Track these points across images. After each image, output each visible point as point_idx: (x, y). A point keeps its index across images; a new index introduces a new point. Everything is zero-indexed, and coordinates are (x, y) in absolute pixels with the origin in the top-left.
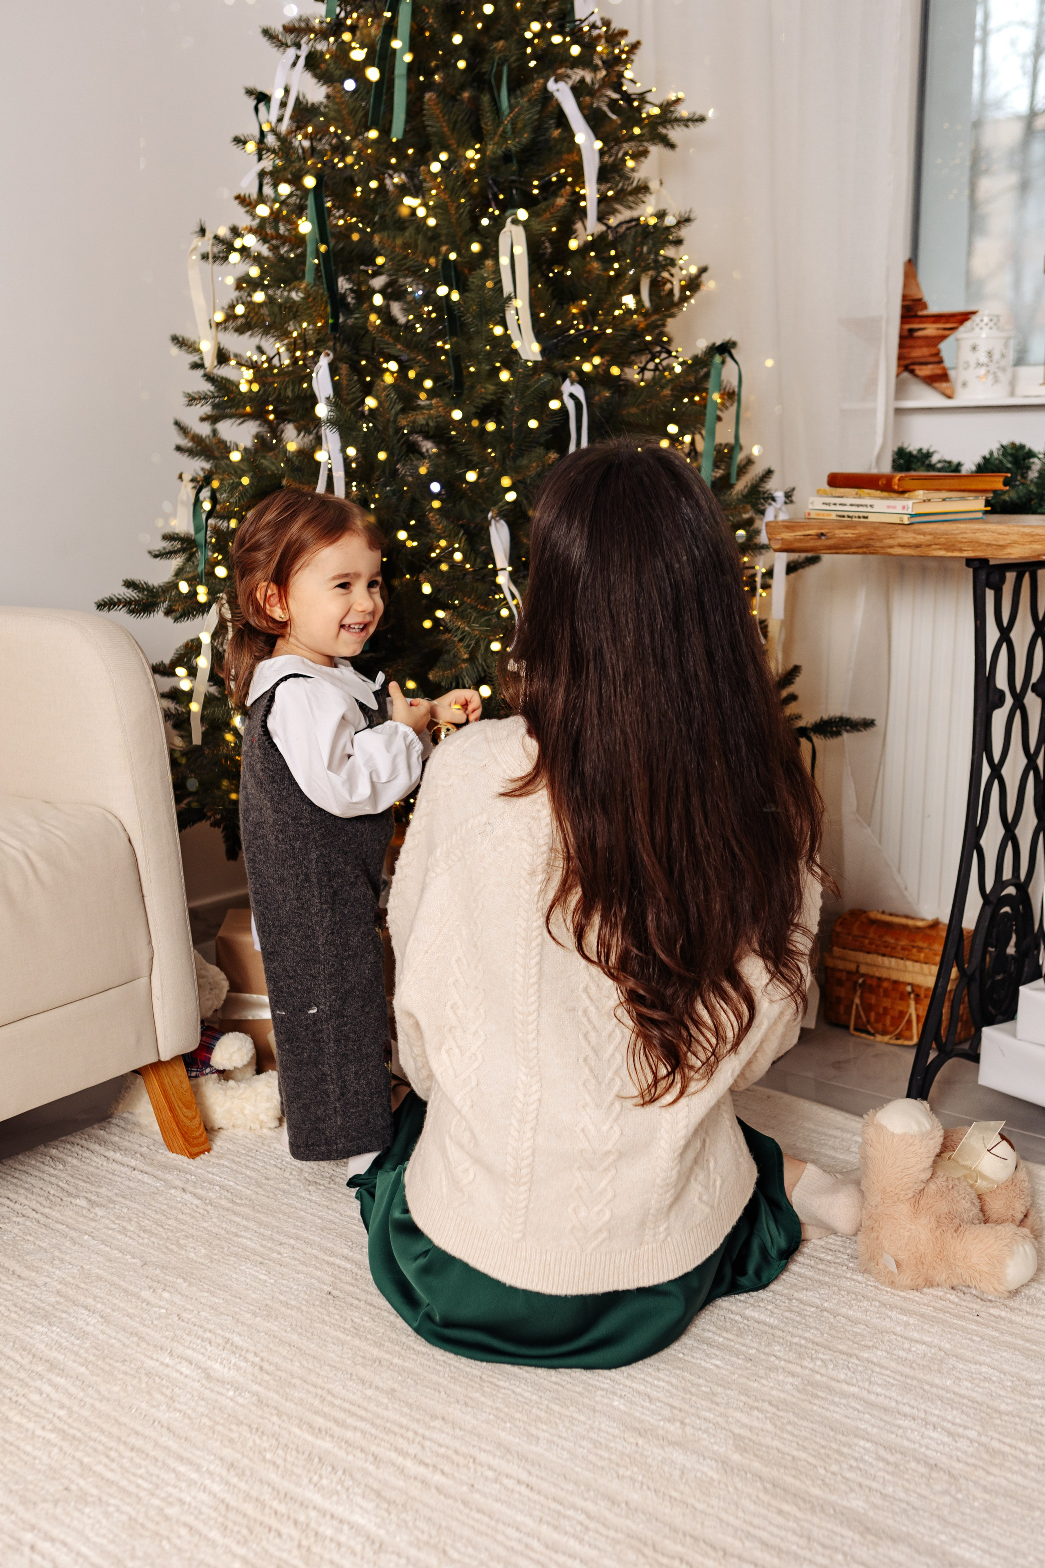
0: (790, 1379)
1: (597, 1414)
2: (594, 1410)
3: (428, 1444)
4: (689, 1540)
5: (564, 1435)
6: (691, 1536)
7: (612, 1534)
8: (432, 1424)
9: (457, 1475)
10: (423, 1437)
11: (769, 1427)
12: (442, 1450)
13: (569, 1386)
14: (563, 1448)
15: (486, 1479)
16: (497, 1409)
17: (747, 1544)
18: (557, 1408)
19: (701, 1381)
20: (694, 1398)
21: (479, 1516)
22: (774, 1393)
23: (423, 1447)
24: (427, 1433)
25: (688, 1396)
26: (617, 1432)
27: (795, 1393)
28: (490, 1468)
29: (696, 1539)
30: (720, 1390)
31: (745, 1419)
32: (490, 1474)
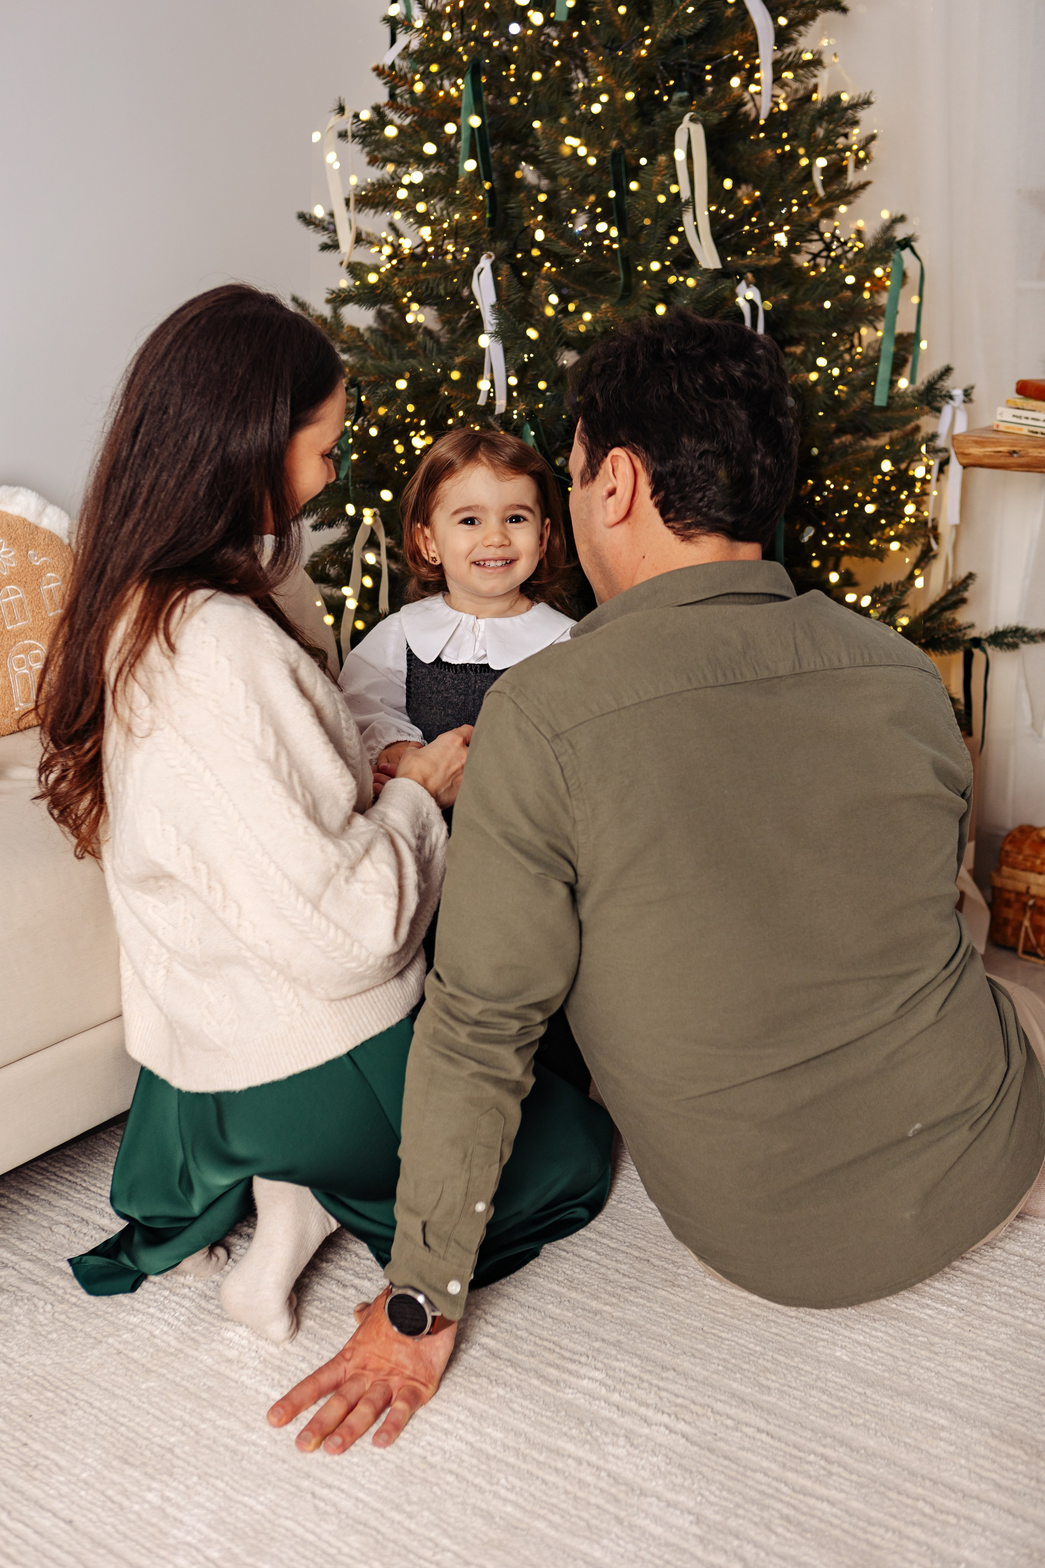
1: (822, 1365)
2: (818, 1361)
3: (664, 1394)
4: (928, 1484)
5: (793, 1385)
6: (931, 1480)
7: (854, 1477)
8: (664, 1375)
9: (698, 1423)
10: (659, 1388)
11: (989, 1375)
12: (679, 1401)
13: (789, 1337)
14: (794, 1398)
15: (727, 1427)
16: (724, 1360)
17: (983, 1486)
18: (782, 1359)
19: (917, 1331)
20: (912, 1348)
21: (726, 1463)
23: (661, 1398)
24: (661, 1384)
25: (907, 1346)
26: (844, 1382)
28: (729, 1417)
29: (935, 1482)
30: (936, 1340)
31: (965, 1368)
32: (729, 1422)
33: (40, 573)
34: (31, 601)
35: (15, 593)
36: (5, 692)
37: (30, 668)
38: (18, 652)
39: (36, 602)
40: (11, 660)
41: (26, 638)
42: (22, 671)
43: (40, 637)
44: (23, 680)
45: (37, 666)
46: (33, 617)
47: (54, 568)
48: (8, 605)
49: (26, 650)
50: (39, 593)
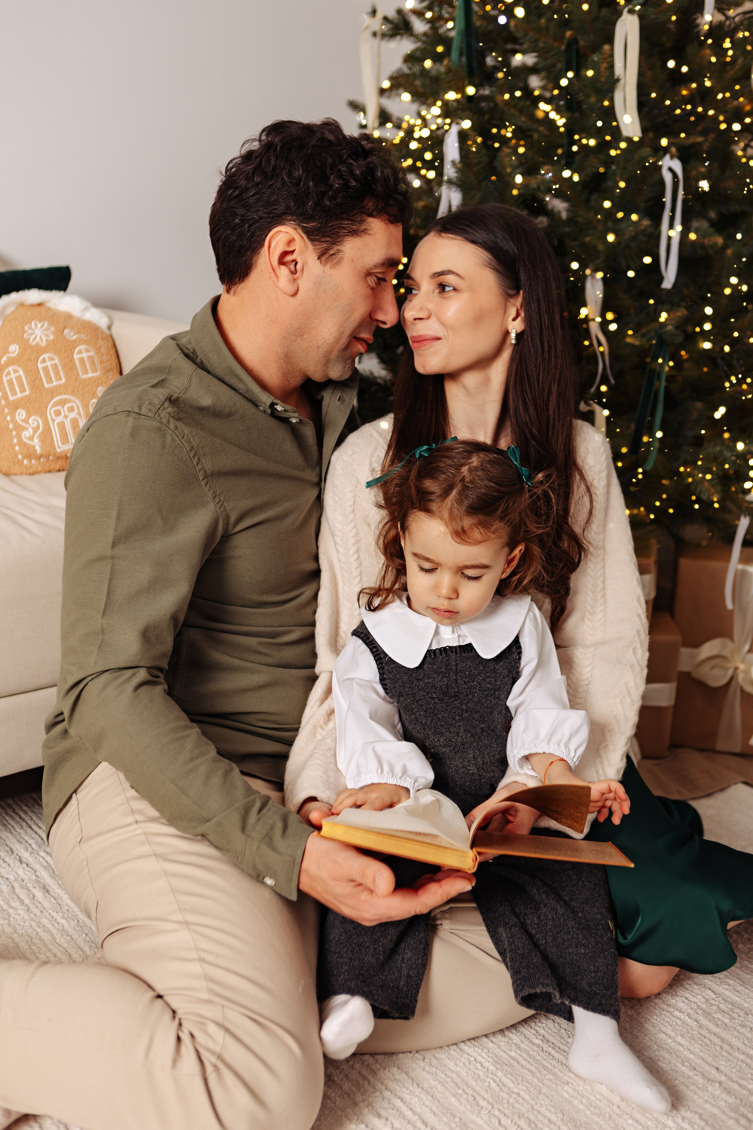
0: (724, 1096)
22: (707, 1106)
27: (727, 1110)
33: (73, 345)
34: (64, 366)
35: (51, 359)
36: (46, 435)
37: (66, 417)
38: (55, 404)
39: (69, 366)
40: (50, 412)
41: (61, 394)
42: (59, 419)
43: (73, 393)
44: (62, 426)
45: (73, 415)
46: (67, 380)
47: (86, 342)
48: (46, 369)
49: (63, 403)
50: (72, 360)
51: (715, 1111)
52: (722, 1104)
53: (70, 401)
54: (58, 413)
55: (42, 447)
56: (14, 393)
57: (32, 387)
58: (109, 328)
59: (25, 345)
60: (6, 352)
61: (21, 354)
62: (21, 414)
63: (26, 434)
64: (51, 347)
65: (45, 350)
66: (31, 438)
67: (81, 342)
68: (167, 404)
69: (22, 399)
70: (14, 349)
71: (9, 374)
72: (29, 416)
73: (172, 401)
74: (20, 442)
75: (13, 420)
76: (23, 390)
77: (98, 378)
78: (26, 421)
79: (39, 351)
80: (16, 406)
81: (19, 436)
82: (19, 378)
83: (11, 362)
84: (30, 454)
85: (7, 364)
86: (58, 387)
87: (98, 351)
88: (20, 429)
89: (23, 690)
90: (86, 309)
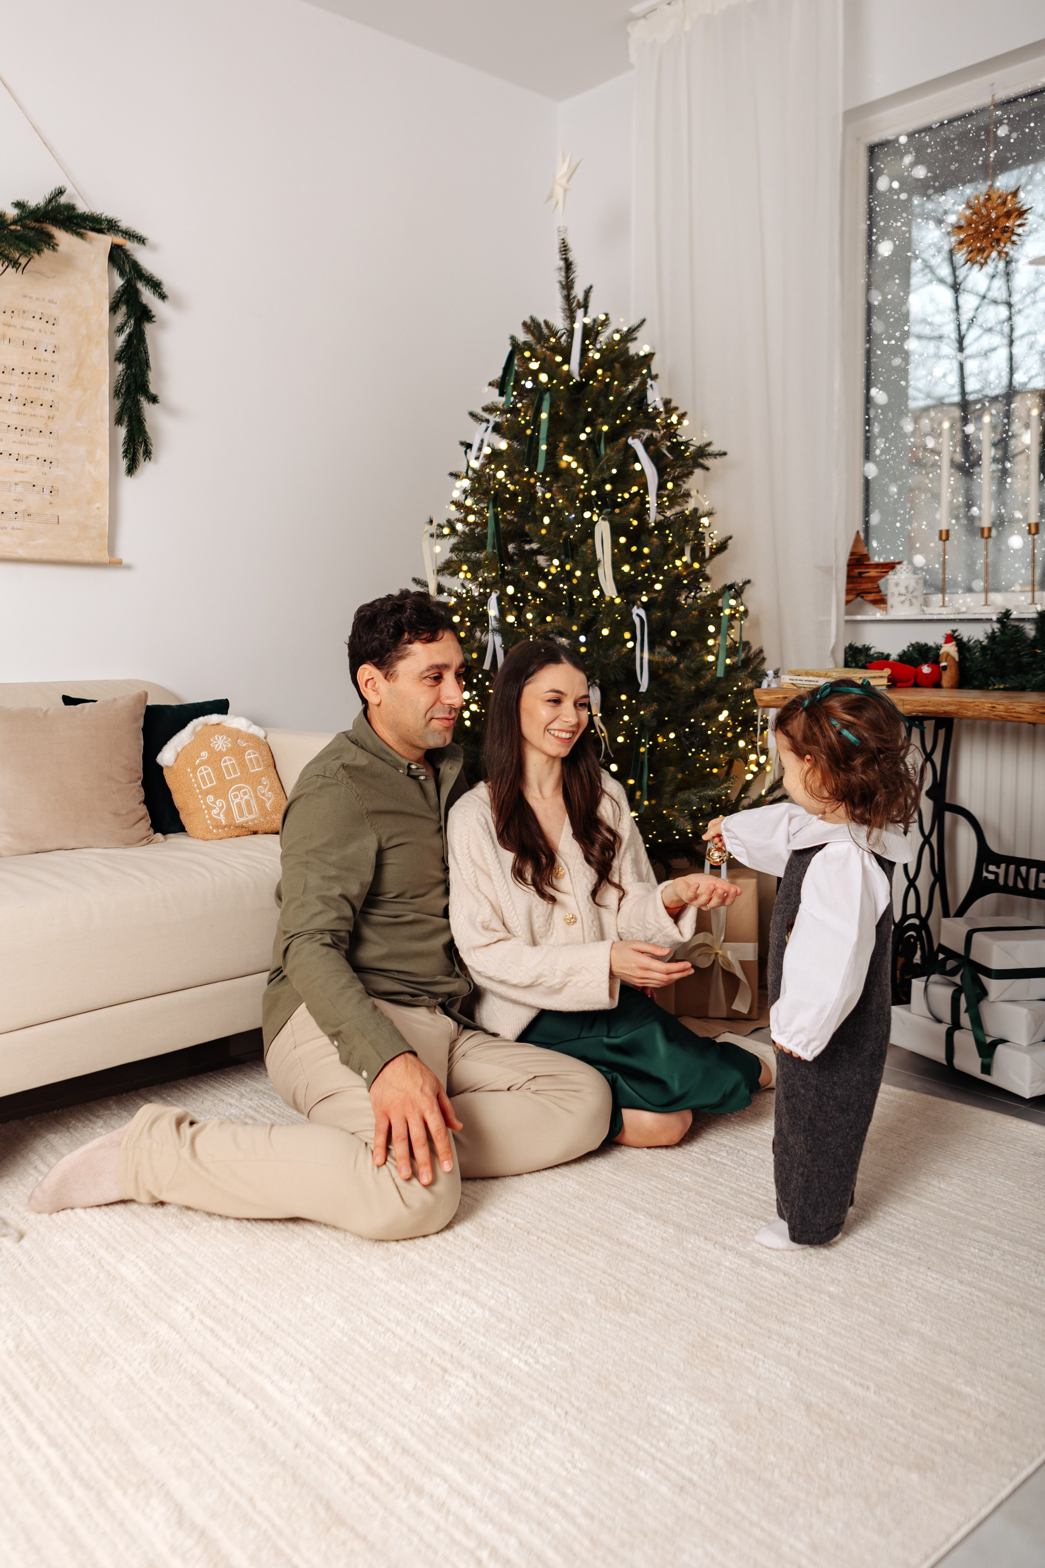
33: (244, 750)
34: (239, 764)
35: (230, 760)
36: (229, 812)
37: (242, 798)
38: (234, 790)
39: (242, 764)
40: (231, 795)
41: (238, 783)
42: (237, 800)
43: (246, 782)
44: (239, 805)
45: (246, 797)
46: (241, 772)
47: (253, 748)
48: (226, 767)
49: (239, 789)
50: (244, 760)
51: (722, 1198)
52: (726, 1194)
53: (244, 788)
54: (236, 797)
55: (225, 820)
56: (205, 784)
57: (218, 779)
58: (265, 738)
59: (212, 751)
60: (199, 756)
61: (209, 758)
62: (210, 798)
63: (214, 812)
64: (230, 752)
65: (225, 754)
66: (218, 815)
67: (249, 747)
68: (341, 769)
69: (211, 788)
70: (204, 754)
71: (201, 771)
72: (216, 800)
73: (344, 766)
74: (211, 818)
75: (205, 803)
76: (211, 782)
77: (262, 772)
78: (214, 803)
79: (221, 755)
80: (207, 793)
81: (209, 813)
82: (208, 774)
83: (203, 763)
84: (218, 826)
85: (200, 765)
86: (235, 779)
87: (261, 754)
88: (209, 808)
89: (237, 975)
90: (249, 726)
